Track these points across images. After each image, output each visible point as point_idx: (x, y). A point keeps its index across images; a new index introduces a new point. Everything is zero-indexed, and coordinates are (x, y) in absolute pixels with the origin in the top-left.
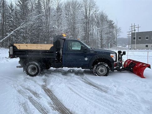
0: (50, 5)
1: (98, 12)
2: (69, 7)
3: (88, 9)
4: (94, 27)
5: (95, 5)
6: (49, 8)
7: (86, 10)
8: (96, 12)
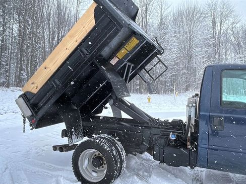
0: (148, 17)
1: (238, 25)
2: (182, 18)
3: (218, 20)
4: (229, 53)
5: (233, 11)
6: (147, 23)
7: (214, 22)
8: (234, 26)
